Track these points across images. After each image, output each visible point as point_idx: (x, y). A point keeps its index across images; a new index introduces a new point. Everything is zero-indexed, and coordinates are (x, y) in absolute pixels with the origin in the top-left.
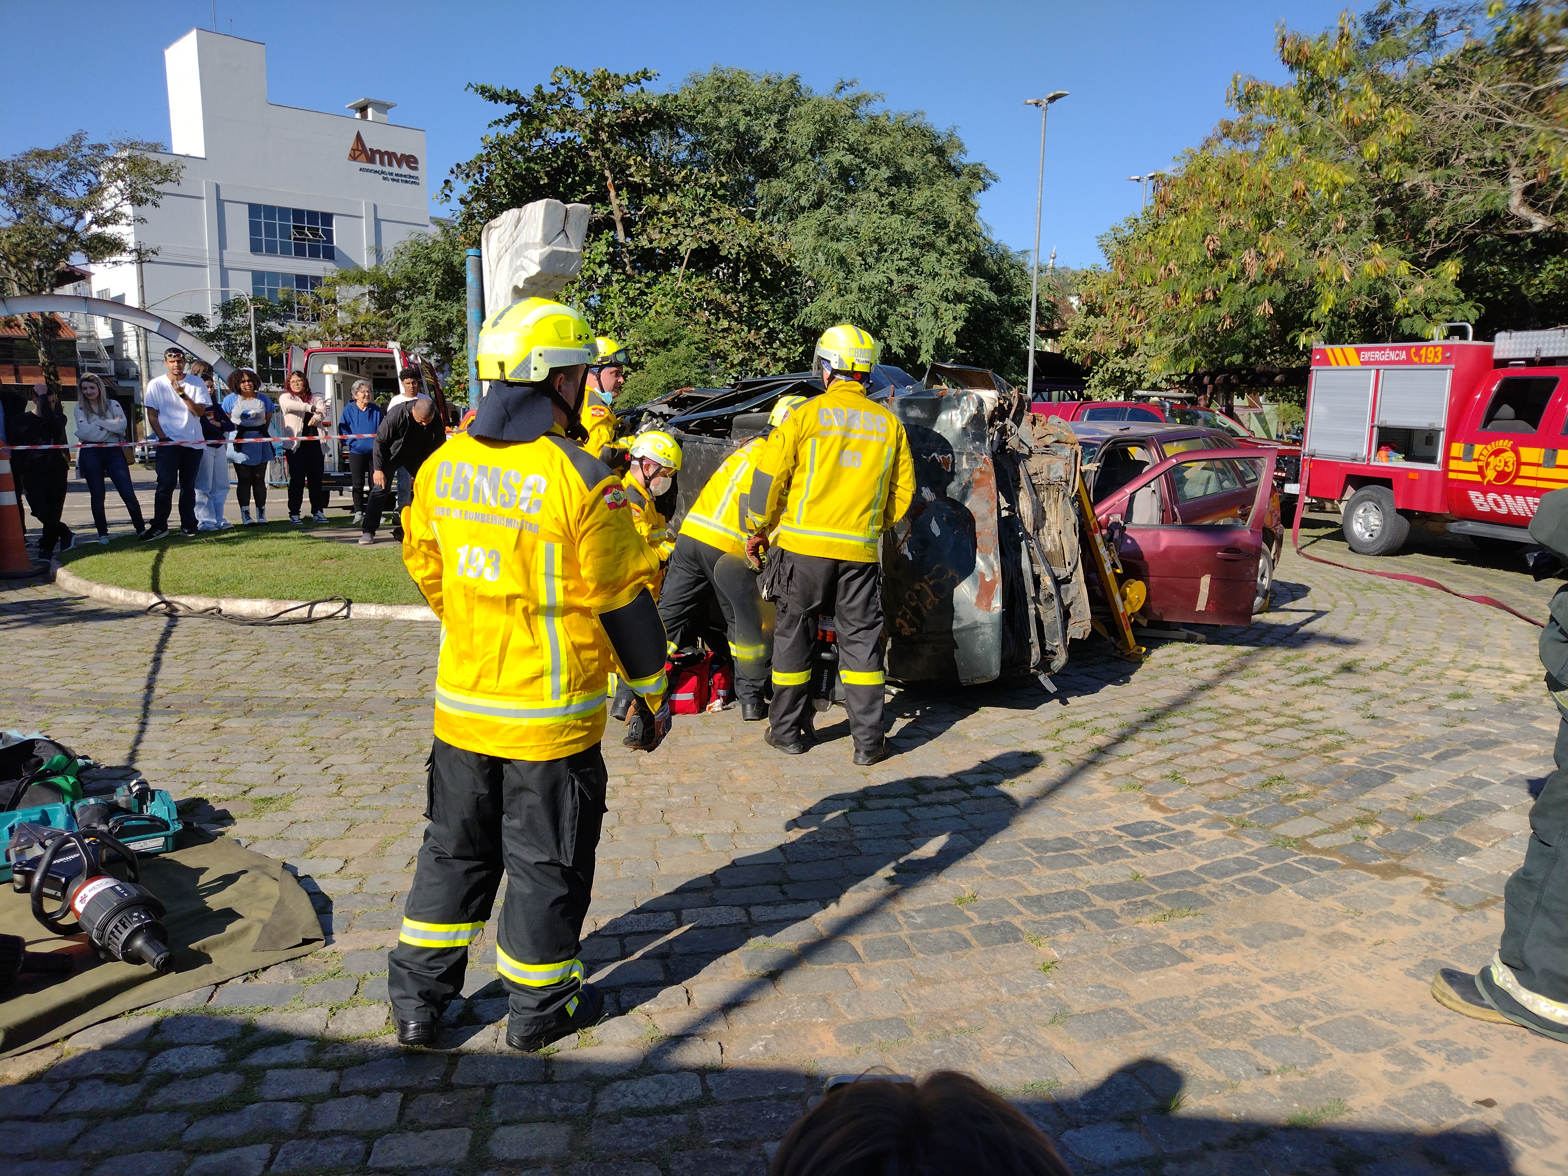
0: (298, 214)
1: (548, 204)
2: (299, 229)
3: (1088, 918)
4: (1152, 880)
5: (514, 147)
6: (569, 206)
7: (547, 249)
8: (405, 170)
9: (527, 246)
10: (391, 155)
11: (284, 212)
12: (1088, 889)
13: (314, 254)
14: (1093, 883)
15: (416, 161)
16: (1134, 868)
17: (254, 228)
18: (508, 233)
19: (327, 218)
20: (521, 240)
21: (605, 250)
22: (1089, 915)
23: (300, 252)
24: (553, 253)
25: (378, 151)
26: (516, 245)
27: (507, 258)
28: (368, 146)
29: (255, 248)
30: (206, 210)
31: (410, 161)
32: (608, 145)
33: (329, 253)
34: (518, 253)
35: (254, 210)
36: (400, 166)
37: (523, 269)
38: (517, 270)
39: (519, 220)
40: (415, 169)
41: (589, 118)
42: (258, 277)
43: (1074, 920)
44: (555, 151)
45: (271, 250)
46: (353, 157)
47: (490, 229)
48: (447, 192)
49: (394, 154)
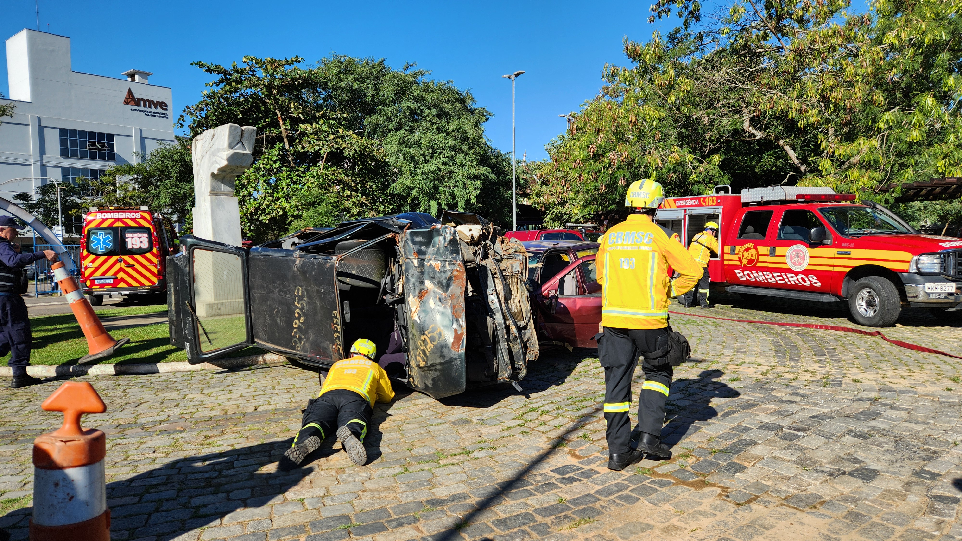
0: (92, 135)
1: (231, 127)
2: (93, 144)
3: (532, 530)
4: (570, 502)
5: (222, 97)
6: (243, 128)
7: (231, 152)
8: (159, 110)
9: (218, 150)
10: (151, 102)
11: (82, 133)
12: (534, 511)
13: (102, 157)
14: (537, 506)
15: (166, 105)
16: (560, 495)
17: (63, 143)
18: (207, 143)
19: (111, 137)
20: (215, 147)
21: (277, 153)
22: (533, 528)
23: (93, 157)
24: (235, 154)
25: (142, 100)
26: (212, 149)
27: (207, 157)
28: (136, 96)
29: (64, 154)
30: (31, 133)
31: (163, 105)
32: (278, 97)
33: (112, 157)
34: (214, 154)
35: (63, 132)
36: (156, 108)
37: (217, 163)
38: (213, 164)
39: (214, 136)
40: (166, 109)
41: (266, 82)
42: (66, 171)
43: (524, 532)
44: (247, 100)
45: (74, 155)
46: (127, 103)
47: (196, 141)
48: (181, 122)
49: (152, 101)
